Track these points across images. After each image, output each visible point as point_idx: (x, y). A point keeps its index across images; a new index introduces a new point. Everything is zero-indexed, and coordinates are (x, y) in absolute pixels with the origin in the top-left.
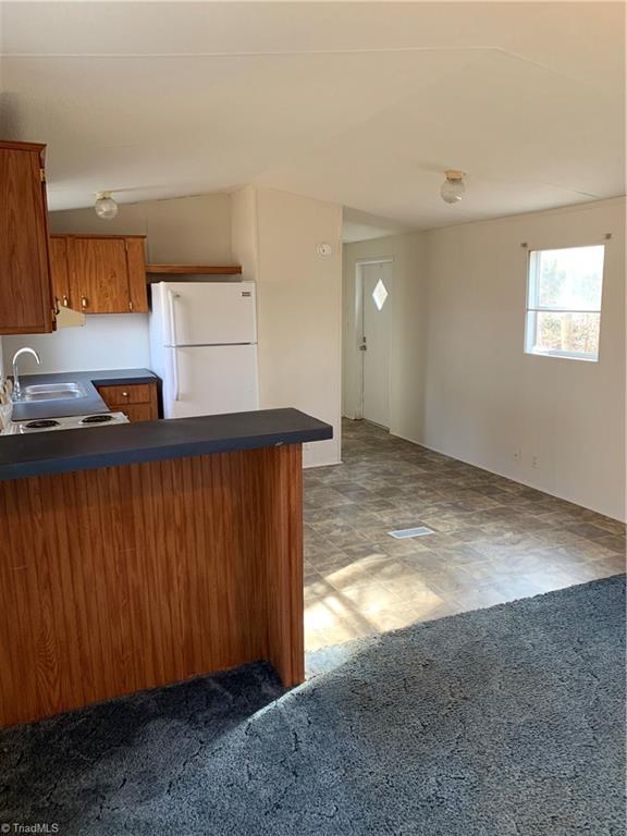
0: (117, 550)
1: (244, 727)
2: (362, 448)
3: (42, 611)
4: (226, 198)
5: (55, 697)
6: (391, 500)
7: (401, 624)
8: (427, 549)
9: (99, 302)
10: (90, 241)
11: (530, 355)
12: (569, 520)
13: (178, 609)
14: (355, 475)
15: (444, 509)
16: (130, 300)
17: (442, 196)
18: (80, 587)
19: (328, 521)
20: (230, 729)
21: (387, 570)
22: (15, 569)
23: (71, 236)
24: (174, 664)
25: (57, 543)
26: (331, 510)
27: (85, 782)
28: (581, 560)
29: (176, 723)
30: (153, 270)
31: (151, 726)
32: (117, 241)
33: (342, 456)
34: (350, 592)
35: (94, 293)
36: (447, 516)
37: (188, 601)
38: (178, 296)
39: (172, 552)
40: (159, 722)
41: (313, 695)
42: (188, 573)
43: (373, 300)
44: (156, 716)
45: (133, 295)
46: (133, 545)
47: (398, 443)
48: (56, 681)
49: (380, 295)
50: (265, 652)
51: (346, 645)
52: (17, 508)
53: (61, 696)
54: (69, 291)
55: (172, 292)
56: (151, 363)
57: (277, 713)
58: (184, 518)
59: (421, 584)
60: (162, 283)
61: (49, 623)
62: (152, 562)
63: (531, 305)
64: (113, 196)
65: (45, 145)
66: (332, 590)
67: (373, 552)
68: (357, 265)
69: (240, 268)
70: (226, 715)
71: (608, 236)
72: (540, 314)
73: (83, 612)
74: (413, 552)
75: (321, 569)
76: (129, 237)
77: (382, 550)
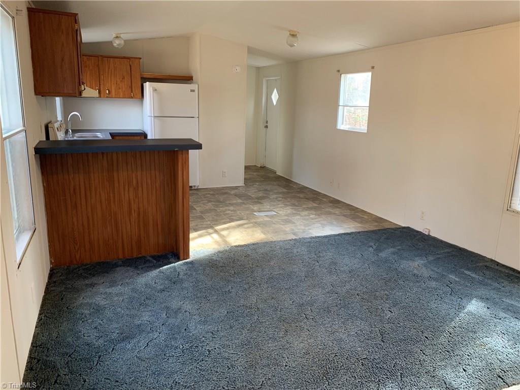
0: (106, 195)
1: (159, 270)
2: (258, 179)
3: (72, 218)
4: (186, 39)
5: (78, 257)
6: (262, 201)
7: (242, 243)
8: (269, 219)
9: (115, 92)
10: (111, 59)
11: (340, 129)
12: (348, 212)
13: (134, 224)
14: (249, 191)
15: (287, 205)
16: (132, 92)
17: (287, 42)
18: (89, 210)
19: (225, 208)
20: (151, 270)
21: (246, 226)
22: (61, 198)
23: (101, 56)
24: (132, 248)
25: (80, 187)
26: (230, 204)
27: (87, 282)
28: (341, 227)
29: (129, 268)
30: (145, 76)
31: (118, 269)
32: (126, 60)
33: (244, 182)
34: (224, 233)
35: (113, 88)
36: (288, 208)
37: (139, 221)
38: (156, 90)
39: (131, 198)
40: (122, 268)
41: (192, 263)
42: (139, 208)
43: (271, 99)
44: (121, 266)
45: (133, 89)
46: (114, 193)
47: (279, 178)
48: (78, 250)
49: (275, 97)
50: (175, 248)
51: (214, 249)
52: (63, 171)
53: (80, 256)
54: (100, 85)
55: (153, 88)
56: (143, 127)
57: (174, 267)
58: (137, 183)
59: (259, 231)
60: (147, 83)
61: (76, 224)
62: (122, 201)
63: (341, 103)
64: (122, 36)
65: (77, 14)
66: (216, 231)
67: (242, 219)
68: (264, 80)
69: (192, 77)
70: (151, 267)
71: (373, 68)
72: (345, 108)
73: (91, 220)
74: (262, 220)
75: (215, 224)
76: (132, 58)
77: (247, 219)
